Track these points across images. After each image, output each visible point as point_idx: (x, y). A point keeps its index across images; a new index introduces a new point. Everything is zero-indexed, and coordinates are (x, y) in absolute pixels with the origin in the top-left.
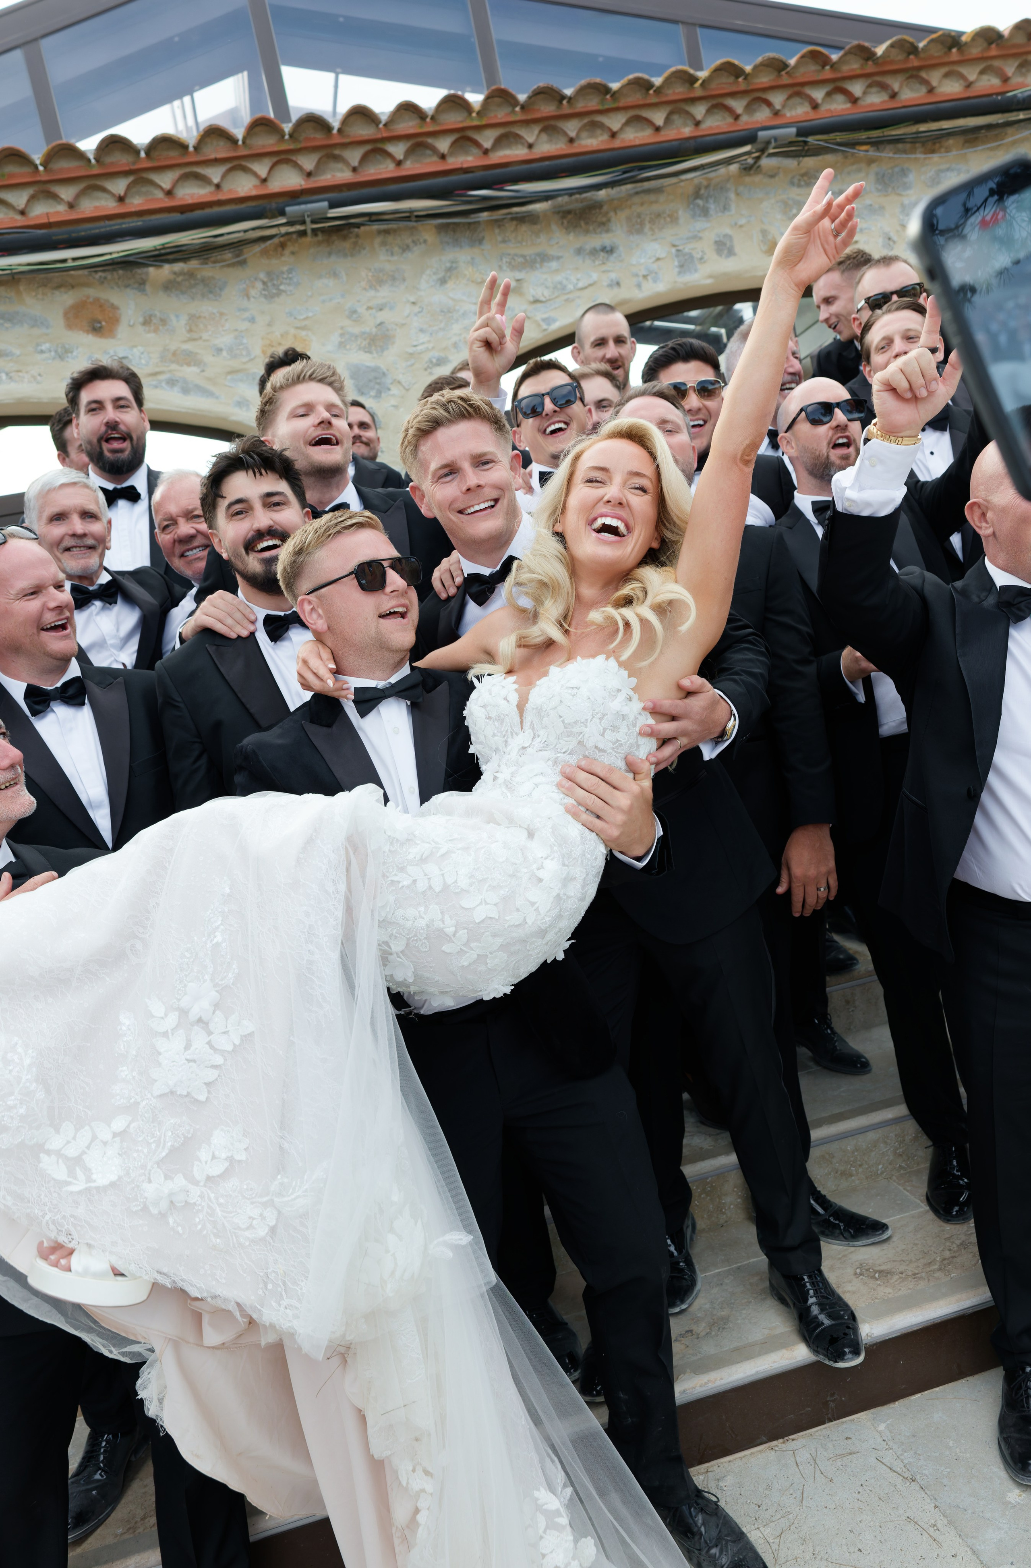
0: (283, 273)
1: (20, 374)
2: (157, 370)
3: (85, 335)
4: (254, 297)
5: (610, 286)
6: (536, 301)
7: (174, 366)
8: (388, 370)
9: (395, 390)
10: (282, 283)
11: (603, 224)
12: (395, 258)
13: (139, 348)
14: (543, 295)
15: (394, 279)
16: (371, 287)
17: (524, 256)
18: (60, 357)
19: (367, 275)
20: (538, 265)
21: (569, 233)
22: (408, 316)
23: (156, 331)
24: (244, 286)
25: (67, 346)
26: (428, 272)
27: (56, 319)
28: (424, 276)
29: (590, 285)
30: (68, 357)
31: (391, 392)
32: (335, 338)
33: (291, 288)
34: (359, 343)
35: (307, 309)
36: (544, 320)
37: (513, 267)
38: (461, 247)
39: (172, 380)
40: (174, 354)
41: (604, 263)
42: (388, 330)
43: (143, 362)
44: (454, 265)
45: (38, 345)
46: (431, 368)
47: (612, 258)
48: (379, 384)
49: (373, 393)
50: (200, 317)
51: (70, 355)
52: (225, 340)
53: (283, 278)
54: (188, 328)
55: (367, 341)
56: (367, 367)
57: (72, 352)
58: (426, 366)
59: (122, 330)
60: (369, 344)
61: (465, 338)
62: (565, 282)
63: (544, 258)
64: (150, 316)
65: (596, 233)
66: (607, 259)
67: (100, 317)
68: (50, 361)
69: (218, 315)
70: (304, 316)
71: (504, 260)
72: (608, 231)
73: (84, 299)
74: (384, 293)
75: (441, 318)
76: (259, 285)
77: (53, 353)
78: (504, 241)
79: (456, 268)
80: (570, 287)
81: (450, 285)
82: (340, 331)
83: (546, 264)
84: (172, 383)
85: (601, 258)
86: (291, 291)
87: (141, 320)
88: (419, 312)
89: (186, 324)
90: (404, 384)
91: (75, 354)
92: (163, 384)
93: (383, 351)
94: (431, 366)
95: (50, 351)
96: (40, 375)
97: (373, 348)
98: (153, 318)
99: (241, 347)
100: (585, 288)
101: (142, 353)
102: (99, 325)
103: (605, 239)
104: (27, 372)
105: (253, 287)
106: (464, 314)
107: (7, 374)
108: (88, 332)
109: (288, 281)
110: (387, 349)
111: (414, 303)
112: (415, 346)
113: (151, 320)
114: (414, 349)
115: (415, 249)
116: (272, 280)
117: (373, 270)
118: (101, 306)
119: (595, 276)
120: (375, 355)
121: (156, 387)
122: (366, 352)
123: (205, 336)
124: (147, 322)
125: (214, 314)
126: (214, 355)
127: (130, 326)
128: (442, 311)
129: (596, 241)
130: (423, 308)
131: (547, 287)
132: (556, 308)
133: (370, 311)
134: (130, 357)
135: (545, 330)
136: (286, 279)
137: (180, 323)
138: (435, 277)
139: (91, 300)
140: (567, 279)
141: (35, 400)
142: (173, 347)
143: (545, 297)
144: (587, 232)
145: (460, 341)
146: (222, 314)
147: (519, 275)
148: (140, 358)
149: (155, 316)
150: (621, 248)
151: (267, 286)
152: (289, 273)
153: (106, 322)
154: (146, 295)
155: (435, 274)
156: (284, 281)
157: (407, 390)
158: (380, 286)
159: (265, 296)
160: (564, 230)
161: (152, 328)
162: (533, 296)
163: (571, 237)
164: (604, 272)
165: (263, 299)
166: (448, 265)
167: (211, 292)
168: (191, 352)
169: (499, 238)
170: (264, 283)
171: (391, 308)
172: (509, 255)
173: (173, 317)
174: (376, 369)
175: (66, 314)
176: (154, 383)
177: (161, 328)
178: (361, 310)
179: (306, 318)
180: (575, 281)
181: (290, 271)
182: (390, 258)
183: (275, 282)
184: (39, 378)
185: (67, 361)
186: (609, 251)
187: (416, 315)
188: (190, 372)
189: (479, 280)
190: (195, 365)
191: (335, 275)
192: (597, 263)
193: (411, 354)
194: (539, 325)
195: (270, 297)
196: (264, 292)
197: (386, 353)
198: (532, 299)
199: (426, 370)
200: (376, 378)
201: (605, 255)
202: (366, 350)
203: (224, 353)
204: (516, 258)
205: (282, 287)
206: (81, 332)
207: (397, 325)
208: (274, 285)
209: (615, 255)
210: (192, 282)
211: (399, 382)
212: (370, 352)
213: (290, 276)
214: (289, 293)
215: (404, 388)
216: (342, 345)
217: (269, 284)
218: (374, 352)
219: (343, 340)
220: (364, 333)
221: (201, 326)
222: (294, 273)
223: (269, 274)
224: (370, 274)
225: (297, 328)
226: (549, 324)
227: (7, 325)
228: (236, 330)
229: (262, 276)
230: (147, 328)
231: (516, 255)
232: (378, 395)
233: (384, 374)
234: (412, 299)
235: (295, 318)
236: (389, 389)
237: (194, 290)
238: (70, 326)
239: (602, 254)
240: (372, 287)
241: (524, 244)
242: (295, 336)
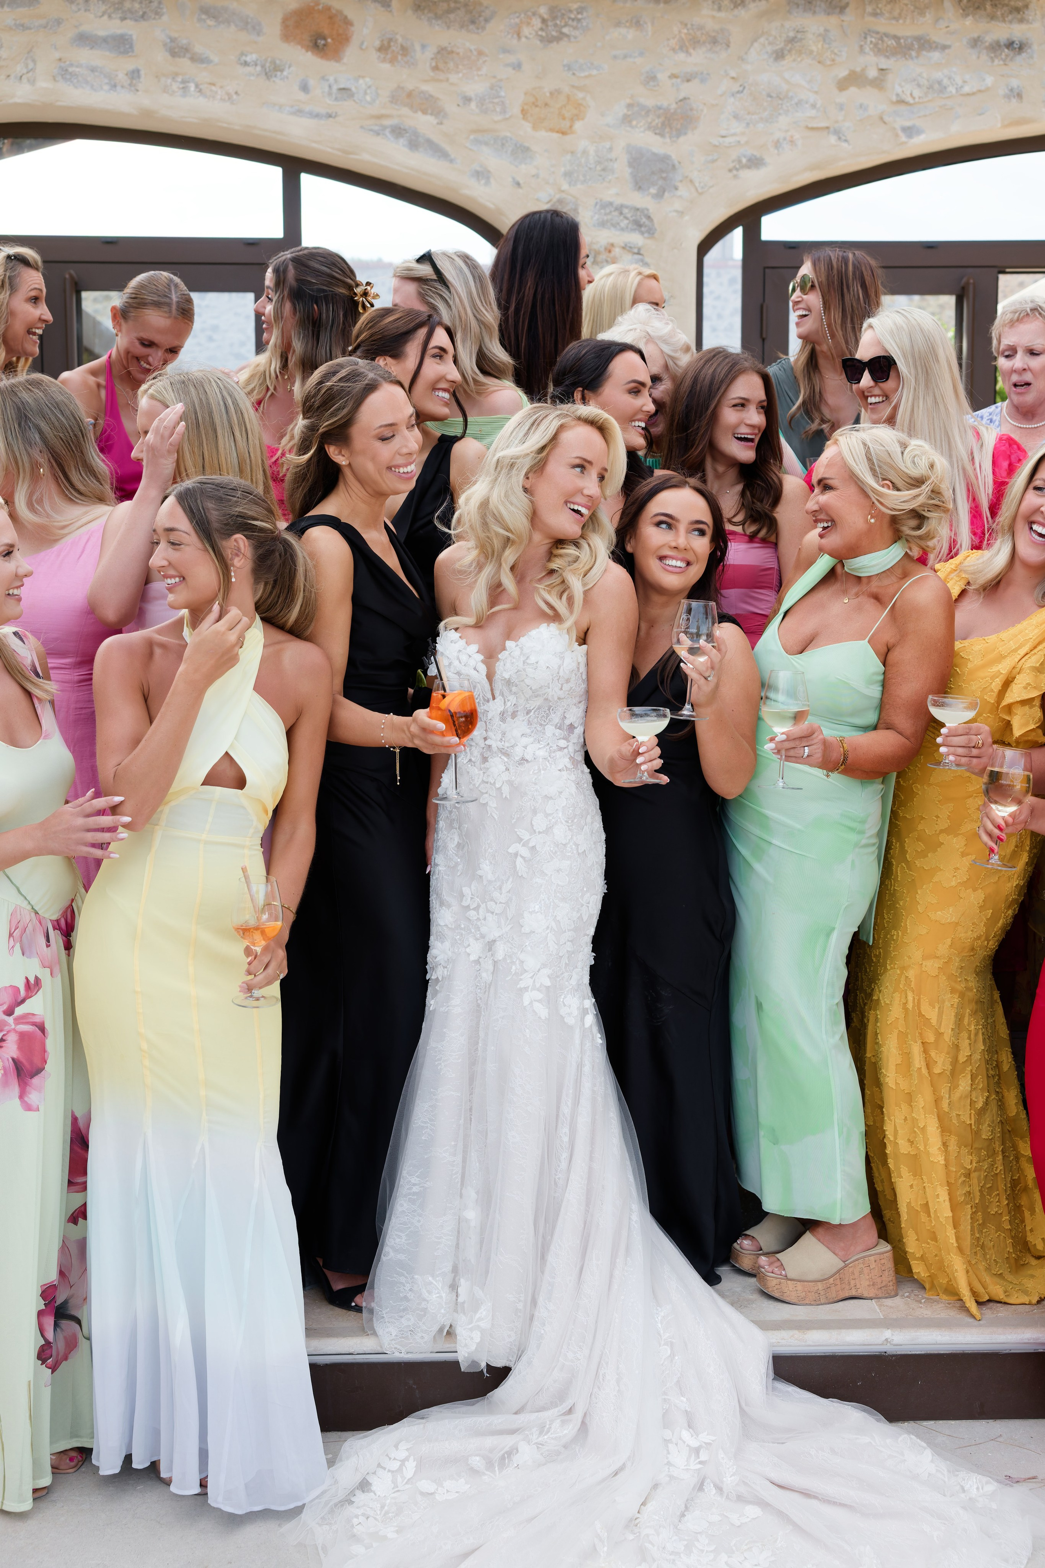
0: (571, 11)
1: (213, 88)
2: (384, 112)
3: (304, 51)
4: (526, 37)
5: (1008, 97)
6: (901, 102)
7: (405, 111)
8: (680, 163)
9: (684, 191)
10: (566, 25)
11: (1018, 10)
12: (722, 15)
13: (368, 79)
14: (911, 94)
15: (714, 41)
16: (681, 48)
17: (896, 38)
18: (266, 74)
19: (680, 32)
20: (914, 54)
21: (967, 15)
22: (721, 96)
23: (393, 61)
24: (517, 20)
25: (278, 62)
26: (762, 40)
27: (273, 27)
28: (756, 45)
29: (980, 91)
30: (276, 76)
31: (679, 193)
32: (620, 109)
33: (577, 33)
34: (649, 120)
35: (592, 64)
36: (905, 130)
37: (879, 51)
38: (815, 12)
39: (400, 128)
40: (410, 95)
41: (1005, 65)
42: (691, 109)
43: (368, 98)
44: (799, 36)
45: (242, 54)
46: (737, 170)
47: (1020, 59)
48: (665, 179)
49: (653, 190)
50: (452, 52)
51: (279, 73)
52: (476, 87)
53: (570, 18)
54: (434, 64)
55: (661, 120)
56: (654, 154)
57: (282, 71)
58: (731, 165)
59: (350, 53)
60: (663, 124)
61: (792, 137)
62: (945, 81)
63: (924, 44)
64: (390, 40)
65: (1004, 21)
66: (1011, 60)
67: (326, 32)
68: (252, 78)
69: (475, 53)
70: (586, 73)
71: (869, 39)
72: (1021, 21)
73: (312, 4)
74: (698, 59)
75: (765, 104)
76: (537, 23)
77: (259, 68)
78: (875, 15)
79: (801, 39)
80: (952, 89)
81: (788, 61)
82: (628, 101)
83: (924, 53)
84: (398, 131)
85: (1003, 56)
86: (575, 37)
87: (377, 43)
88: (738, 92)
89: (432, 59)
90: (697, 185)
91: (285, 73)
92: (387, 132)
93: (678, 136)
94: (737, 166)
95: (256, 65)
96: (236, 93)
97: (667, 130)
98: (392, 44)
99: (496, 100)
100: (974, 94)
101: (369, 87)
102: (323, 42)
103: (1016, 31)
104: (221, 87)
105: (528, 24)
106: (799, 103)
107: (197, 86)
108: (307, 49)
109: (575, 23)
110: (685, 134)
111: (733, 78)
112: (723, 137)
113: (389, 46)
114: (721, 140)
115: (752, 5)
116: (554, 18)
117: (689, 26)
118: (331, 18)
119: (989, 80)
120: (668, 140)
121: (378, 134)
122: (656, 134)
123: (453, 78)
124: (383, 49)
125: (471, 51)
126: (458, 105)
127: (361, 49)
128: (769, 96)
129: (1001, 31)
130: (744, 88)
131: (919, 85)
132: (925, 116)
133: (674, 80)
134: (354, 89)
135: (904, 143)
136: (573, 20)
137: (424, 57)
138: (769, 49)
139: (320, 7)
140: (950, 78)
141: (225, 125)
142: (410, 86)
143: (914, 98)
144: (993, 17)
145: (785, 139)
146: (480, 53)
147: (884, 63)
148: (366, 93)
149: (396, 40)
150: (1035, 47)
151: (547, 26)
152: (578, 13)
153: (333, 39)
154: (390, 11)
155: (770, 43)
156: (570, 22)
157: (701, 194)
158: (694, 49)
159: (542, 39)
160: (961, 11)
161: (389, 56)
162: (898, 95)
163: (969, 21)
164: (1003, 76)
165: (538, 42)
166: (791, 34)
167: (473, 22)
168: (431, 96)
169: (869, 9)
170: (544, 21)
171: (703, 81)
172: (878, 33)
173: (418, 47)
174: (665, 159)
175: (285, 20)
176: (376, 128)
177: (400, 57)
178: (662, 76)
179: (586, 77)
180: (960, 83)
181: (580, 11)
182: (715, 14)
183: (558, 22)
184: (235, 97)
185: (274, 81)
186: (1016, 47)
187: (733, 95)
188: (424, 123)
189: (829, 63)
190: (431, 114)
191: (637, 23)
192: (996, 62)
193: (715, 146)
194: (897, 135)
195: (549, 40)
196: (540, 33)
197: (682, 139)
198: (894, 98)
199: (730, 171)
200: (662, 171)
201: (1011, 53)
202: (657, 131)
203: (473, 105)
204: (885, 39)
205: (565, 30)
206: (299, 47)
207: (705, 104)
208: (556, 25)
209: (1024, 55)
210: (452, 5)
211: (691, 181)
212: (662, 135)
213: (580, 16)
214: (572, 39)
215: (697, 190)
216: (627, 120)
217: (550, 23)
218: (667, 135)
219: (629, 113)
220: (660, 108)
221: (451, 65)
222: (585, 14)
223: (552, 10)
224: (685, 31)
225: (573, 86)
226: (910, 136)
227: (210, 22)
228: (494, 77)
229: (543, 11)
230: (382, 56)
231: (886, 35)
232: (660, 195)
233: (674, 166)
234: (733, 74)
235: (574, 74)
236: (676, 188)
237: (452, 16)
238: (287, 37)
239: (1006, 50)
240: (683, 47)
241: (901, 21)
242: (568, 97)
